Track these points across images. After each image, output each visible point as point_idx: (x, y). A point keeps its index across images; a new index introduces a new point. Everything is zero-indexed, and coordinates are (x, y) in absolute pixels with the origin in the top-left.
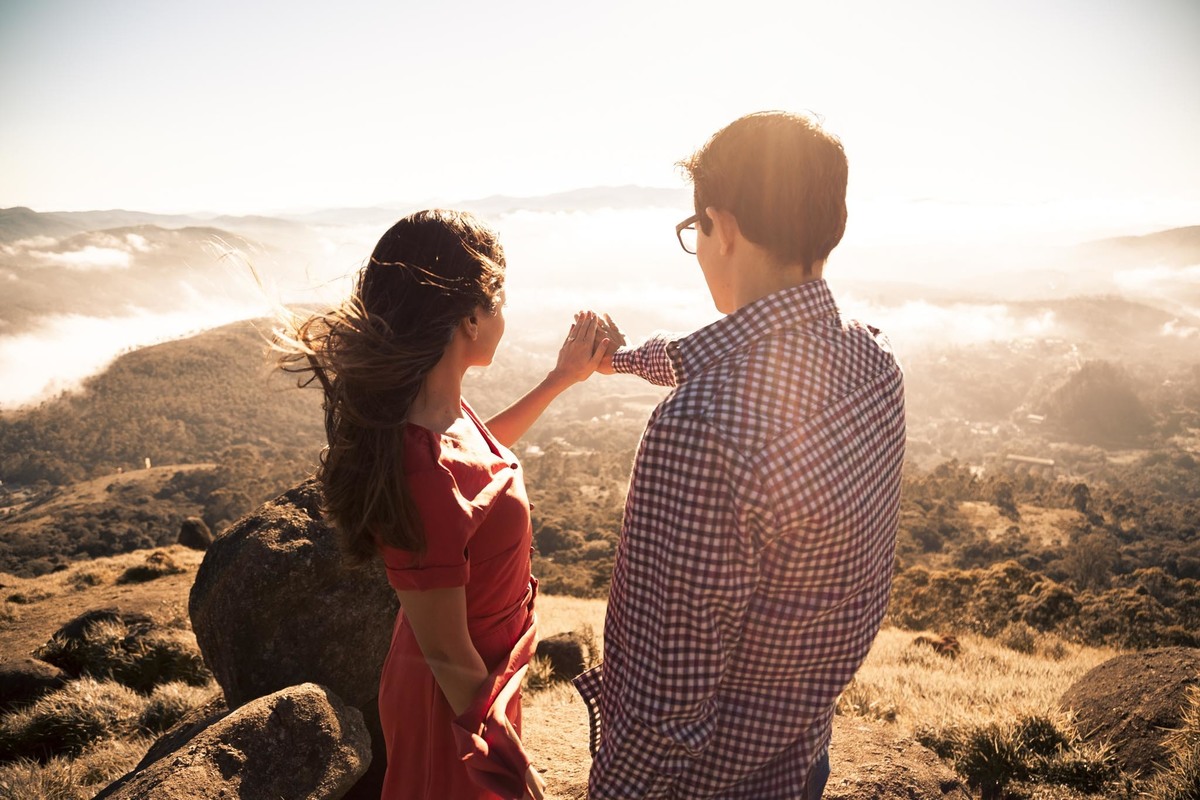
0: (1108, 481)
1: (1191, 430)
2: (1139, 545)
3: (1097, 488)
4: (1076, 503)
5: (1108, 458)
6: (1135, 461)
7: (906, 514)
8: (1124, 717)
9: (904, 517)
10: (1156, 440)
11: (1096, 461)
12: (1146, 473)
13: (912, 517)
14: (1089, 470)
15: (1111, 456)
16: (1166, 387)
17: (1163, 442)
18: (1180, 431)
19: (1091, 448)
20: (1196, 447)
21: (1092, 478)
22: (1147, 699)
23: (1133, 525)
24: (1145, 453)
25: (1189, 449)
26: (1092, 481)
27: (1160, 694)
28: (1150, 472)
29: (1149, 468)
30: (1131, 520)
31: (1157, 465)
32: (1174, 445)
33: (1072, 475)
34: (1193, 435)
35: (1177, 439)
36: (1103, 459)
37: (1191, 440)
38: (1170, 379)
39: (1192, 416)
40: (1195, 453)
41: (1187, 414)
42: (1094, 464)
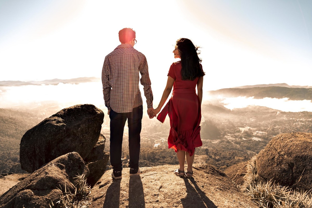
0: (212, 147)
1: (228, 134)
2: (220, 162)
3: (210, 149)
4: (206, 153)
5: (212, 142)
6: (218, 142)
7: (167, 159)
8: (235, 175)
9: (167, 160)
10: (222, 137)
11: (209, 143)
12: (220, 145)
13: (168, 160)
14: (208, 145)
15: (213, 142)
16: (223, 125)
17: (223, 138)
18: (226, 135)
19: (208, 140)
20: (230, 138)
21: (209, 147)
22: (239, 171)
23: (219, 157)
24: (219, 140)
25: (228, 139)
26: (209, 148)
27: (241, 169)
28: (221, 145)
29: (221, 144)
30: (218, 156)
31: (222, 143)
32: (225, 138)
33: (204, 147)
34: (229, 136)
35: (226, 136)
36: (211, 142)
37: (228, 137)
38: (223, 123)
39: (228, 131)
40: (230, 140)
41: (227, 131)
42: (209, 144)
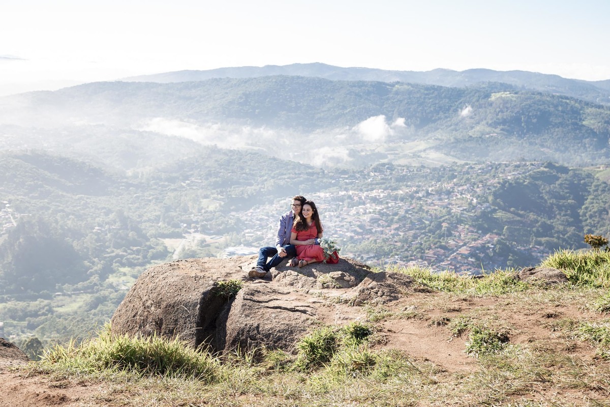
0: (58, 331)
1: (122, 270)
3: (49, 340)
5: (55, 309)
6: (80, 307)
10: (95, 284)
11: (44, 314)
12: (91, 316)
14: (38, 325)
15: (58, 306)
16: (97, 234)
17: (102, 286)
18: (112, 271)
19: (37, 302)
21: (43, 331)
24: (87, 298)
25: (123, 287)
26: (43, 334)
28: (94, 315)
29: (93, 311)
31: (100, 307)
32: (111, 286)
33: (23, 332)
34: (125, 274)
35: (112, 279)
36: (50, 311)
37: (123, 278)
38: (99, 225)
39: (122, 257)
41: (117, 256)
42: (43, 317)
